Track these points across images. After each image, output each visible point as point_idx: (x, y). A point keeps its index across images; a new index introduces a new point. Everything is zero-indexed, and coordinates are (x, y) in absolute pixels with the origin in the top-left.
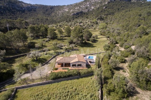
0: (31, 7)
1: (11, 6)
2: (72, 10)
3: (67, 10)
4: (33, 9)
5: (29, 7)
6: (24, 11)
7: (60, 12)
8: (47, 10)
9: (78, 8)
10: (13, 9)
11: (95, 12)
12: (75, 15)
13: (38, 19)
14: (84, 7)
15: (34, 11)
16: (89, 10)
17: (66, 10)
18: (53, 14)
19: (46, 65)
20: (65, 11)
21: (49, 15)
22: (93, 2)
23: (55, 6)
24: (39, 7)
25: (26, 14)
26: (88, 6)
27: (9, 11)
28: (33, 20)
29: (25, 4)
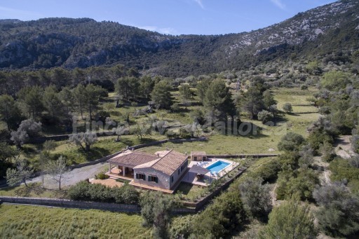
0: (172, 40)
1: (135, 43)
2: (260, 43)
3: (249, 43)
4: (175, 44)
5: (168, 42)
6: (155, 51)
7: (232, 48)
8: (202, 46)
9: (277, 35)
10: (138, 47)
11: (324, 43)
12: (266, 52)
13: (179, 65)
14: (292, 32)
15: (176, 48)
16: (306, 40)
17: (246, 43)
18: (215, 54)
19: (100, 164)
20: (244, 46)
21: (207, 54)
22: (322, 17)
23: (221, 35)
24: (188, 40)
25: (160, 55)
26: (305, 28)
27: (130, 51)
28: (168, 66)
29: (161, 35)
